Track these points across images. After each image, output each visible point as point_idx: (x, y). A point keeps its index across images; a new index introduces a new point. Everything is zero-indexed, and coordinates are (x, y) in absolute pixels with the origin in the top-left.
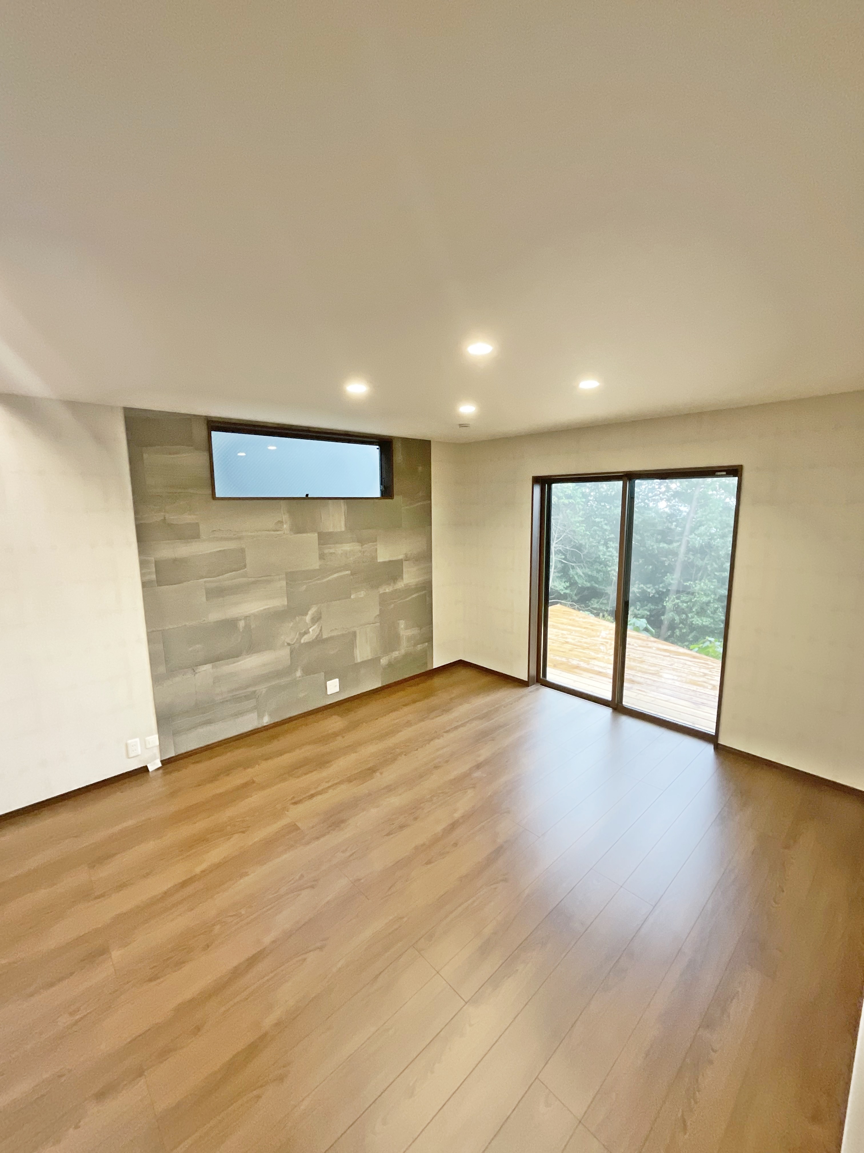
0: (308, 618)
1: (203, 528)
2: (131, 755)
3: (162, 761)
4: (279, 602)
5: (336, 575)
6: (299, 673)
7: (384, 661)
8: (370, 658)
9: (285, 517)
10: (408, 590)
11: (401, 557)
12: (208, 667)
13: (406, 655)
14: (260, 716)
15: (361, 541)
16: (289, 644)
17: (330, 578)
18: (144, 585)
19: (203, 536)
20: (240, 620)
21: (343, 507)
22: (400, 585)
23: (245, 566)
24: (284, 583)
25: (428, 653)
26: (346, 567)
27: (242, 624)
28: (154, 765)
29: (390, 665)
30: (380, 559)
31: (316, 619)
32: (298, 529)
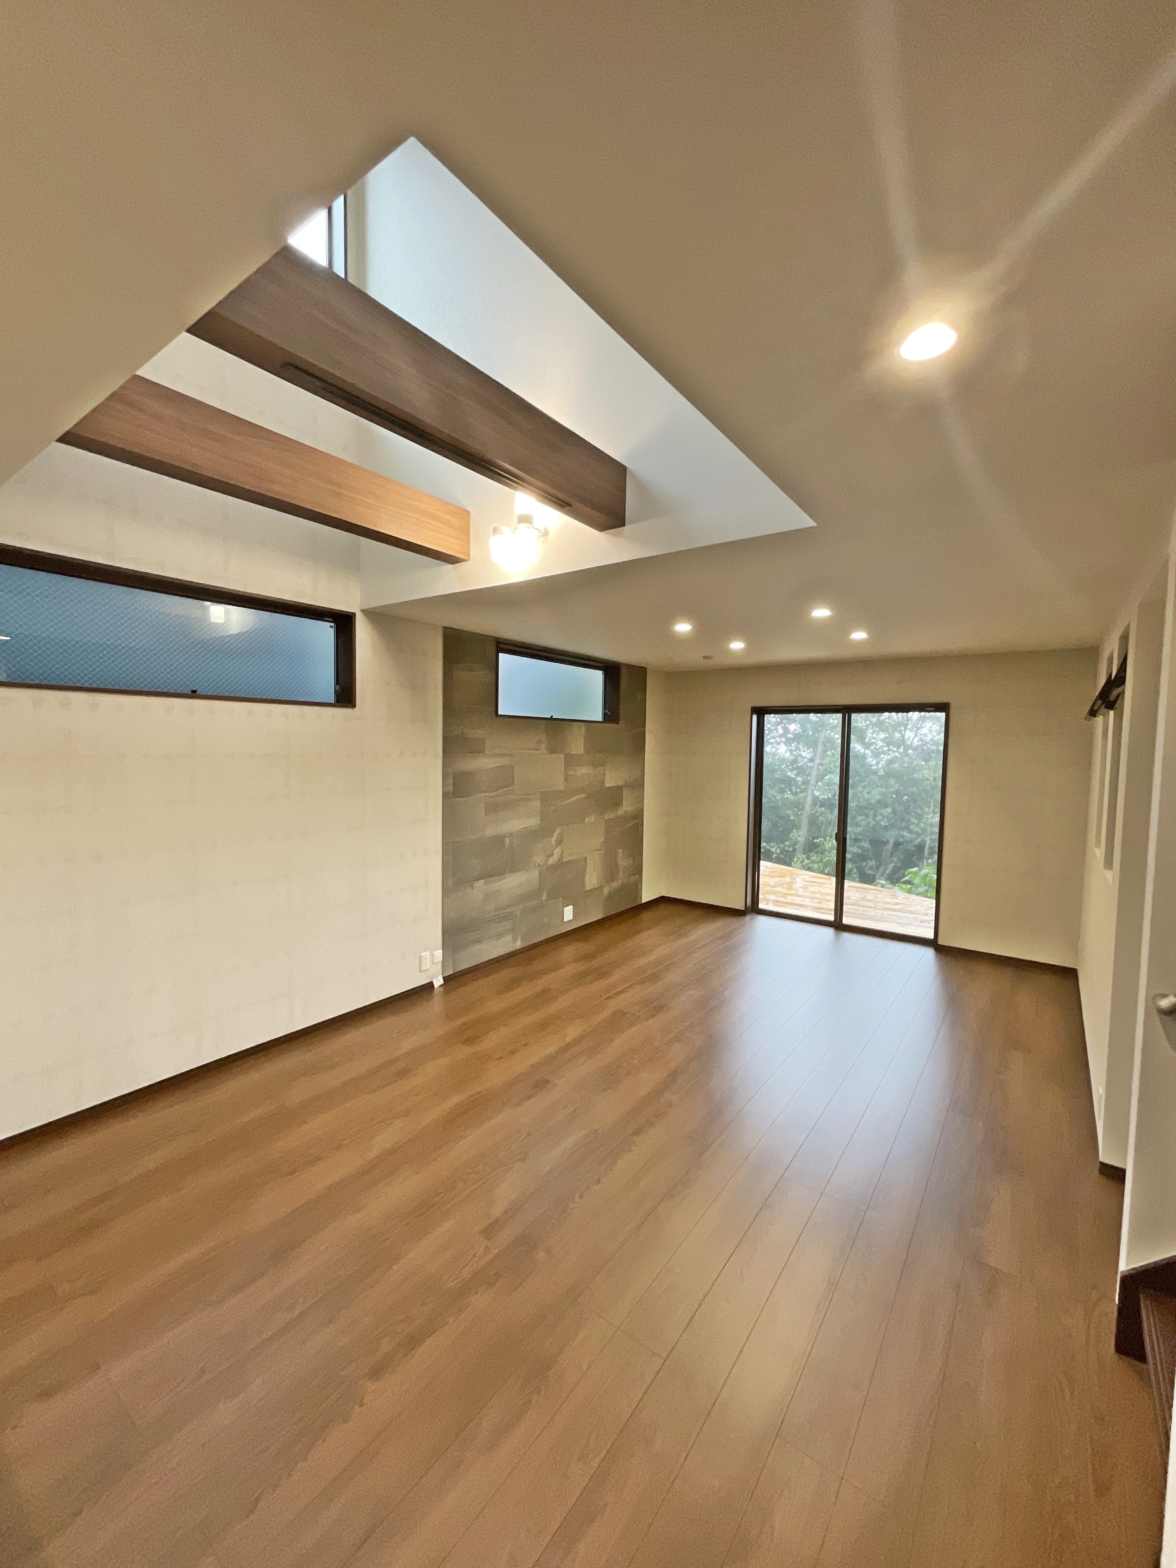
0: (553, 840)
1: (488, 744)
2: (423, 969)
3: (444, 978)
4: (533, 822)
5: (575, 798)
6: (544, 897)
7: (606, 891)
8: (596, 886)
9: (543, 737)
10: (625, 818)
11: (621, 783)
12: (481, 883)
13: (623, 886)
14: (515, 940)
15: (594, 766)
16: (539, 865)
17: (572, 800)
18: (445, 795)
19: (487, 752)
20: (507, 837)
21: (583, 729)
22: (620, 812)
23: (513, 783)
24: (538, 803)
25: (637, 887)
26: (581, 790)
27: (507, 840)
28: (438, 982)
29: (610, 896)
30: (607, 785)
31: (559, 842)
32: (551, 751)
